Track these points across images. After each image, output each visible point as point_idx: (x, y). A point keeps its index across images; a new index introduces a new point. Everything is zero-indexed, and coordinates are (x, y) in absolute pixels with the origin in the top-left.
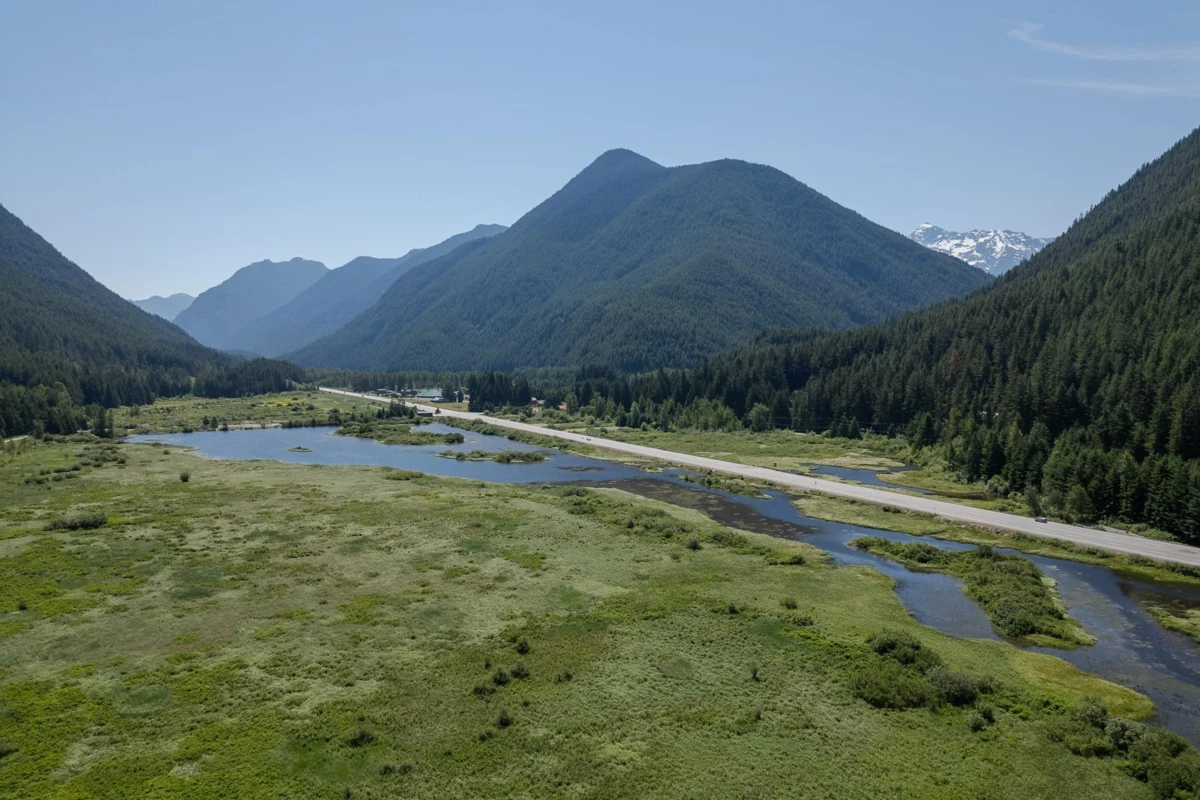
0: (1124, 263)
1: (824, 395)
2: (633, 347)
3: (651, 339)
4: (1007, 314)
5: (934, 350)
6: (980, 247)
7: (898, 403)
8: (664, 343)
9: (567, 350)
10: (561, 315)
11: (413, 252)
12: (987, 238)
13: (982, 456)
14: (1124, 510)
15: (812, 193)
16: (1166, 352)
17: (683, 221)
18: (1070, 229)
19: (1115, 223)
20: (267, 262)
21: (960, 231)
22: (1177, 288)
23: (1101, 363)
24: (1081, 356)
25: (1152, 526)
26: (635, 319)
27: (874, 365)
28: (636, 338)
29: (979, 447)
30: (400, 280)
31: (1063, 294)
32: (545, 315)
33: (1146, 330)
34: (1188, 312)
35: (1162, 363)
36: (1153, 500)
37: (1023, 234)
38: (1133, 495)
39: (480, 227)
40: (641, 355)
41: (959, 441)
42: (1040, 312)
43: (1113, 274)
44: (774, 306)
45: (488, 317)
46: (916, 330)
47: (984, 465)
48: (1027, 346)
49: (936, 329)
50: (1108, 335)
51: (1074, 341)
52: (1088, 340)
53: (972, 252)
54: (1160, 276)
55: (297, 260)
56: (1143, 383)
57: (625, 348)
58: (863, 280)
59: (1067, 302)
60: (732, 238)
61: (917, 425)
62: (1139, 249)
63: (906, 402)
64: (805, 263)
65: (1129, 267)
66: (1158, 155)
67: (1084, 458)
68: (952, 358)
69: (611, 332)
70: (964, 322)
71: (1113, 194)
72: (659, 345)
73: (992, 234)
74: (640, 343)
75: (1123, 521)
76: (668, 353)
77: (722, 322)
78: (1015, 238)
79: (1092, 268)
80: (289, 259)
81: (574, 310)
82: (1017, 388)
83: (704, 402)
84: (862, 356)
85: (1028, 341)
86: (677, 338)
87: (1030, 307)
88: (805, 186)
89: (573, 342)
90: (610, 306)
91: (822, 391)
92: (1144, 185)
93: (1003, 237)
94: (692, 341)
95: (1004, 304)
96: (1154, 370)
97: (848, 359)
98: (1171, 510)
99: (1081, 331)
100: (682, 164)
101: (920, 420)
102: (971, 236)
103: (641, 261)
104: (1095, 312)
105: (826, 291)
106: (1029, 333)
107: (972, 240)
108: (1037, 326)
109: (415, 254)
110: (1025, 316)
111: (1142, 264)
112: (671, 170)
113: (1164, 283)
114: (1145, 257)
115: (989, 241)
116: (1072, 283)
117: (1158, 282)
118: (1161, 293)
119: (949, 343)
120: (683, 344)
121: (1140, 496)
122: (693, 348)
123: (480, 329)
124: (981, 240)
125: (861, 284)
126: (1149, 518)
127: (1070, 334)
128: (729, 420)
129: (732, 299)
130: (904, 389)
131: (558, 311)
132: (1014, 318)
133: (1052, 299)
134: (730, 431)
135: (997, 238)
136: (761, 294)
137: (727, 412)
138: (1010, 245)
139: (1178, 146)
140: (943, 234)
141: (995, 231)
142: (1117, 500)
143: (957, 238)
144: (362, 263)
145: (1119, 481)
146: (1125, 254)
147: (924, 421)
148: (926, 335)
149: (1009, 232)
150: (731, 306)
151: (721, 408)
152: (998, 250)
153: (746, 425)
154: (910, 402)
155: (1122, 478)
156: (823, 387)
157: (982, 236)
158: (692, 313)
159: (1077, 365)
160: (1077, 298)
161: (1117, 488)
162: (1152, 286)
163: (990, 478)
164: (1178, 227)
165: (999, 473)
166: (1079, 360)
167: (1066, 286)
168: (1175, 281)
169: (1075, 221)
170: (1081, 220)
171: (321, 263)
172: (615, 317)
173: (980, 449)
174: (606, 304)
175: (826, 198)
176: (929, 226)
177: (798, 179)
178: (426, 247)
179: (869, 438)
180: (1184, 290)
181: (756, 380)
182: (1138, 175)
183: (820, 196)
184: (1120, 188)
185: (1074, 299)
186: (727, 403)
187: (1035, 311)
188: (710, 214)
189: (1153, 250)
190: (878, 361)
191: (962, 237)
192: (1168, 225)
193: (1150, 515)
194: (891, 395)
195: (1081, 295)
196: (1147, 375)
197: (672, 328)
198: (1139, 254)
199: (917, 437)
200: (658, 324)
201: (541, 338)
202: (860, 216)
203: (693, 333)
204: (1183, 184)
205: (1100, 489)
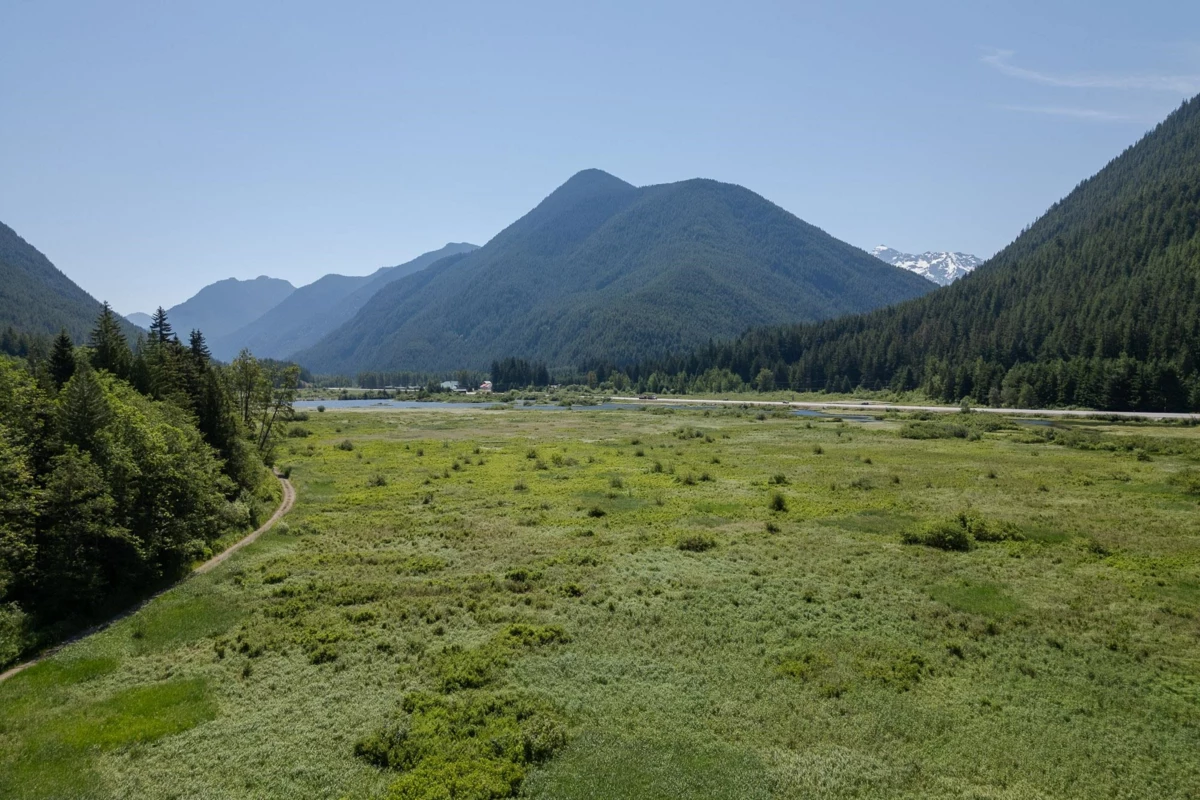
0: (1063, 255)
1: (818, 363)
2: (623, 347)
3: (639, 341)
4: (967, 299)
5: (908, 327)
6: (933, 269)
7: (881, 366)
8: (652, 344)
9: (555, 354)
10: (547, 323)
11: (381, 270)
12: (940, 260)
13: (955, 384)
14: (1060, 398)
15: (779, 211)
16: (1093, 308)
17: (659, 236)
18: (1017, 239)
19: (1058, 229)
20: (233, 280)
21: (914, 253)
22: (1104, 265)
23: (1045, 324)
24: (1028, 322)
25: (1080, 406)
26: (622, 322)
27: (857, 341)
28: (625, 339)
29: (952, 379)
30: (378, 294)
31: (1013, 281)
32: (530, 323)
33: (1080, 297)
34: (1112, 282)
35: (1091, 316)
36: (1080, 388)
37: (973, 256)
38: (1066, 387)
39: (450, 246)
40: (632, 355)
41: (937, 378)
42: (995, 295)
43: (1055, 263)
44: (750, 313)
45: (473, 326)
46: (890, 315)
47: (957, 389)
48: (985, 322)
49: (909, 311)
50: (1050, 305)
51: (1023, 311)
52: (1035, 310)
53: (926, 273)
54: (1091, 260)
55: (263, 279)
56: (1076, 329)
57: (615, 348)
58: (829, 292)
59: (1018, 286)
60: (706, 251)
61: (899, 377)
62: (1076, 243)
63: (888, 364)
64: (775, 275)
65: (1068, 257)
66: (1095, 172)
67: (1032, 370)
68: (924, 331)
69: (600, 335)
70: (932, 305)
71: (1055, 206)
72: (647, 346)
73: (944, 256)
74: (630, 344)
75: (1059, 406)
76: (657, 353)
77: (703, 326)
78: (966, 260)
79: (1037, 260)
80: (254, 277)
81: (558, 318)
82: (979, 344)
83: (715, 372)
84: (846, 335)
85: (985, 317)
86: (663, 339)
87: (986, 292)
88: (772, 204)
89: (561, 347)
90: (595, 313)
91: (817, 359)
92: (1082, 198)
93: (955, 259)
94: (678, 341)
95: (965, 291)
96: (1085, 321)
97: (834, 336)
98: (1092, 392)
99: (1029, 304)
100: (655, 183)
101: (902, 373)
102: (925, 258)
103: (621, 273)
104: (1040, 290)
105: (796, 300)
106: (986, 312)
107: (925, 262)
108: (992, 306)
109: (384, 272)
110: (982, 299)
111: (1077, 255)
112: (644, 189)
113: (1094, 264)
114: (1081, 249)
115: (941, 263)
116: (1021, 273)
117: (1090, 264)
118: (1092, 272)
119: (920, 323)
120: (670, 344)
121: (1071, 387)
122: (679, 348)
123: (465, 338)
124: (934, 262)
125: (827, 295)
126: (1078, 401)
127: (1019, 308)
128: (738, 383)
129: (710, 306)
130: (885, 354)
131: (544, 320)
132: (974, 302)
133: (1004, 284)
134: (740, 392)
135: (949, 259)
136: (737, 301)
137: (736, 378)
138: (961, 267)
139: (1111, 165)
140: (899, 256)
141: (947, 254)
142: (1055, 393)
143: (911, 260)
144: (330, 281)
145: (1056, 379)
146: (1064, 248)
147: (905, 373)
148: (899, 317)
149: (960, 254)
150: (711, 312)
151: (730, 375)
152: (950, 271)
153: (754, 387)
154: (892, 364)
155: (1059, 377)
156: (817, 356)
157: (935, 258)
158: (675, 318)
159: (1026, 329)
160: (1025, 283)
161: (1055, 384)
162: (1086, 267)
163: (961, 398)
164: (1107, 224)
165: (969, 394)
166: (1027, 325)
167: (1016, 275)
168: (1102, 262)
169: (1023, 231)
170: (1028, 230)
171: (286, 282)
172: (603, 322)
173: (954, 379)
174: (592, 311)
175: (792, 215)
176: (885, 248)
177: (766, 198)
178: (395, 265)
179: (858, 391)
180: (1108, 267)
181: (757, 353)
182: (1078, 189)
183: (787, 213)
184: (1061, 201)
185: (1022, 284)
186: (734, 371)
187: (990, 295)
188: (685, 229)
189: (1088, 242)
190: (860, 338)
191: (916, 259)
192: (1100, 223)
193: (1078, 398)
194: (875, 360)
195: (1028, 280)
196: (1079, 325)
197: (659, 330)
198: (1076, 247)
199: (900, 385)
200: (645, 326)
201: (528, 345)
202: (824, 232)
203: (678, 334)
204: (1115, 194)
205: (1043, 387)
